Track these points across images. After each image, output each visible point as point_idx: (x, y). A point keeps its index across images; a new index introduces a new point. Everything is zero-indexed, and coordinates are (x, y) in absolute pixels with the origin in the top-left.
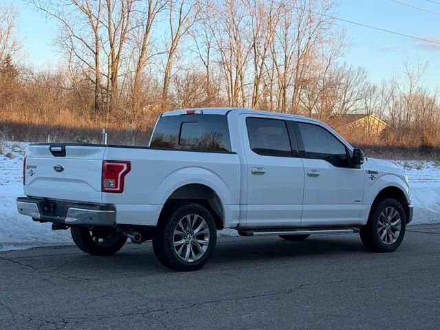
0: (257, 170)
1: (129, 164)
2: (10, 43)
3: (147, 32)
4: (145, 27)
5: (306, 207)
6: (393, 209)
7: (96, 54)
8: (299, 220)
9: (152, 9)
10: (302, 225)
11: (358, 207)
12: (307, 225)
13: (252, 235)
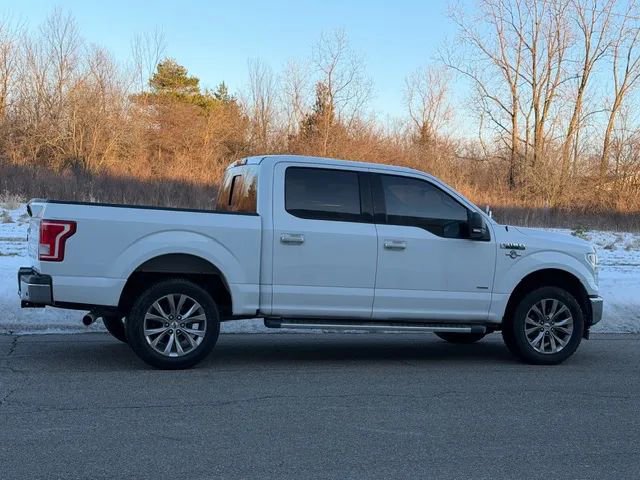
0: (292, 238)
1: (73, 225)
2: (442, 110)
3: (583, 86)
4: (580, 79)
5: (380, 293)
6: (556, 302)
7: (513, 116)
8: (369, 310)
9: (590, 56)
10: (373, 316)
11: (483, 296)
12: (386, 317)
13: (279, 327)
